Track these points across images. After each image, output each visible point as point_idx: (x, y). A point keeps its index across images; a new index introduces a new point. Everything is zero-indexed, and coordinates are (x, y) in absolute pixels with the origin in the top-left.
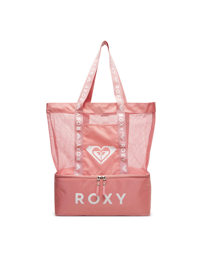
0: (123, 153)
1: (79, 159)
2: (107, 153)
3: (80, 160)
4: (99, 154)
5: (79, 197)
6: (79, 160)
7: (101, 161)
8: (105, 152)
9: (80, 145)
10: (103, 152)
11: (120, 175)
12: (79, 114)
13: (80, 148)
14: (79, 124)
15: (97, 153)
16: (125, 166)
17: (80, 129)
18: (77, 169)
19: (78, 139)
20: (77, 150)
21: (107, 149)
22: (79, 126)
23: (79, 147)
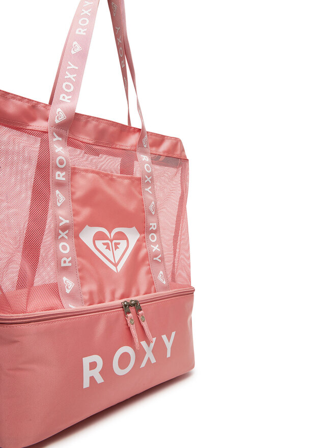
0: (155, 244)
1: (68, 260)
2: (123, 243)
3: (70, 264)
4: (108, 248)
5: (93, 366)
6: (67, 264)
7: (116, 265)
8: (119, 244)
9: (68, 221)
10: (115, 243)
11: (157, 293)
12: (58, 138)
13: (67, 232)
14: (61, 162)
15: (104, 244)
16: (161, 272)
17: (64, 179)
18: (68, 291)
19: (59, 204)
20: (60, 237)
21: (121, 236)
22: (62, 170)
23: (64, 228)
